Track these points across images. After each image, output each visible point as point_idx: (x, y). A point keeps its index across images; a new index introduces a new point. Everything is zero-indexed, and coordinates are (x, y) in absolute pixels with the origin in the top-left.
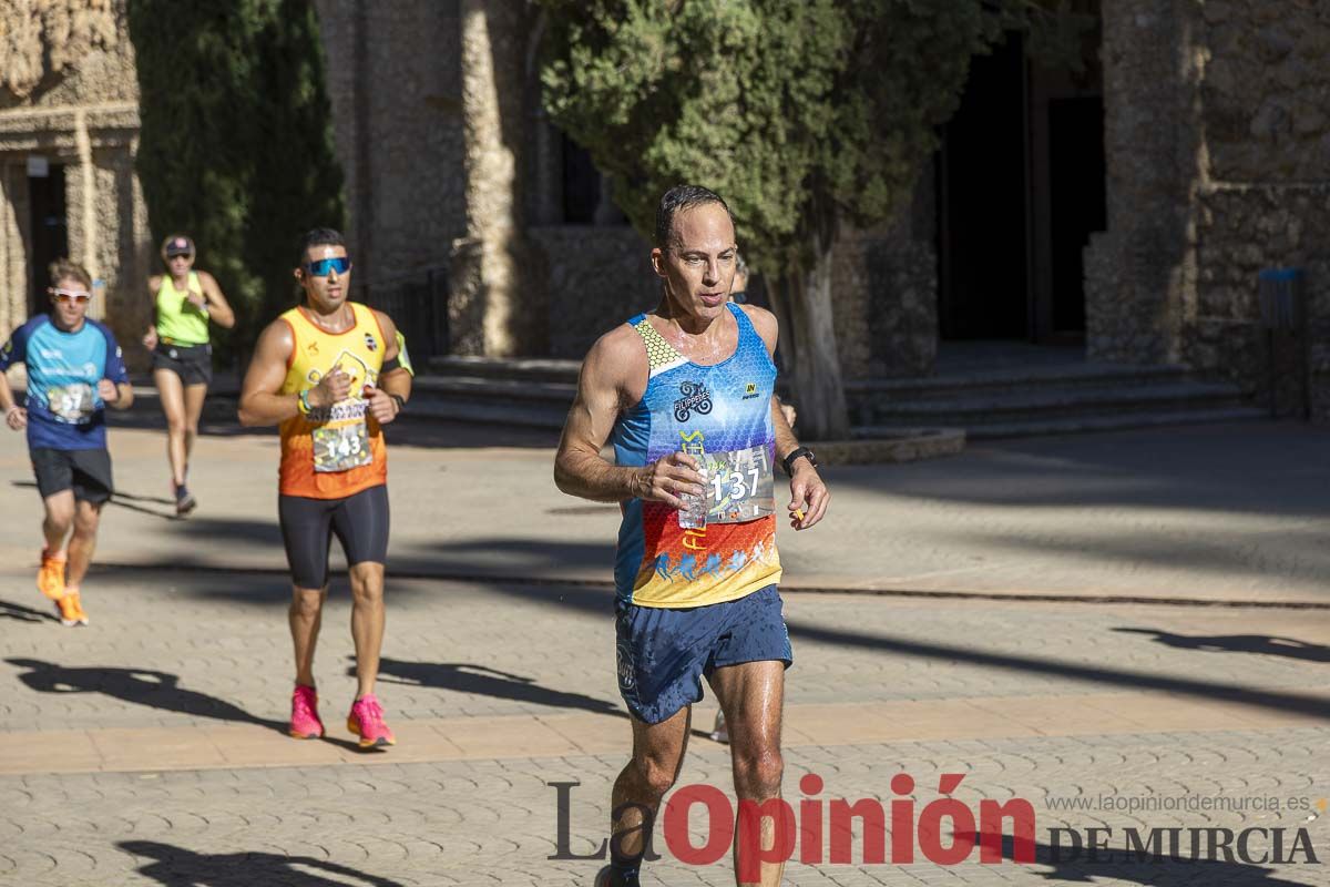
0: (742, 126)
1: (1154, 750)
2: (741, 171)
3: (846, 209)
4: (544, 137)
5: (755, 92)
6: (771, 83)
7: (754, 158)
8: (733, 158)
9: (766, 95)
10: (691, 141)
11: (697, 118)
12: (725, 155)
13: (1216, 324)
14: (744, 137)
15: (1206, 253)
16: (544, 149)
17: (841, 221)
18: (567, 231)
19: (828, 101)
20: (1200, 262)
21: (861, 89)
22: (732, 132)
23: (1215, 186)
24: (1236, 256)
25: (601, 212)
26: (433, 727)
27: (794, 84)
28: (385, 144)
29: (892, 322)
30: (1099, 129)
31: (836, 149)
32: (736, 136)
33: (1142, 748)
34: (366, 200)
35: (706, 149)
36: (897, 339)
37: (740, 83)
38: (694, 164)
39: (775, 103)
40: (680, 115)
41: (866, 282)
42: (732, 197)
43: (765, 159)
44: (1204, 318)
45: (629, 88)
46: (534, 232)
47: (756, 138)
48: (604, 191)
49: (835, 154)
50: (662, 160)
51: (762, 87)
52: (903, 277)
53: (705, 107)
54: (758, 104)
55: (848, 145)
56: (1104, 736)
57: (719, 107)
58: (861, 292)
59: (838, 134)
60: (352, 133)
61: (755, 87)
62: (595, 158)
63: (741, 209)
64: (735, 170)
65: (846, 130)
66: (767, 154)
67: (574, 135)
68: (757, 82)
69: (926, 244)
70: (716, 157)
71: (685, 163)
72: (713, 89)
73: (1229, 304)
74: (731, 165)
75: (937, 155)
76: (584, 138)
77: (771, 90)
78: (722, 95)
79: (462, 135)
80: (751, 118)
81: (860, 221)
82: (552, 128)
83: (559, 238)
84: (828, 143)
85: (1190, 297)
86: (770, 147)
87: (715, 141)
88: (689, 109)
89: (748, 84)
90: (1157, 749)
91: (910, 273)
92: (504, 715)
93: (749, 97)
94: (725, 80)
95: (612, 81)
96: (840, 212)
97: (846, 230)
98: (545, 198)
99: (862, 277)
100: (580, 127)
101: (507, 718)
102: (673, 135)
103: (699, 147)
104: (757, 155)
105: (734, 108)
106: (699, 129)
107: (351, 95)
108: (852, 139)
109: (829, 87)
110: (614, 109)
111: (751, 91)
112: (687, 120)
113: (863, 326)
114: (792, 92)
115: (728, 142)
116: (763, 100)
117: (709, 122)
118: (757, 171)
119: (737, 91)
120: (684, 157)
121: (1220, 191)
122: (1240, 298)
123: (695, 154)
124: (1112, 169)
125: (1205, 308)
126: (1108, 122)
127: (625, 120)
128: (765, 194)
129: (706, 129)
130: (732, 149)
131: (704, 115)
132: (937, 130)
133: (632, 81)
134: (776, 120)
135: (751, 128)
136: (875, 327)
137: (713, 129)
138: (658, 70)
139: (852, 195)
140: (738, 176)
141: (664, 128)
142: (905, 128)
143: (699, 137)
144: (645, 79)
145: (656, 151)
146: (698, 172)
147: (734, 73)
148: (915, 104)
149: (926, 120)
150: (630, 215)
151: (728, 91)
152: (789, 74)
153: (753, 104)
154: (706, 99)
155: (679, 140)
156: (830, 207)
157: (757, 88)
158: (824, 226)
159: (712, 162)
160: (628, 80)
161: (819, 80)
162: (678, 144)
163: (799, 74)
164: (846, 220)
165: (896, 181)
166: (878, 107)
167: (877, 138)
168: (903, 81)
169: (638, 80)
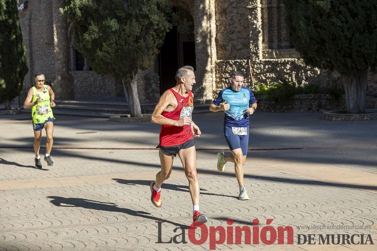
0: (116, 48)
1: (210, 180)
3: (140, 66)
4: (72, 51)
5: (119, 41)
6: (123, 39)
8: (114, 55)
9: (121, 41)
10: (105, 51)
11: (106, 46)
12: (112, 54)
13: (220, 90)
14: (117, 51)
15: (217, 75)
16: (72, 54)
17: (139, 69)
18: (77, 72)
19: (135, 42)
20: (216, 77)
21: (142, 39)
22: (114, 49)
23: (219, 61)
24: (224, 76)
25: (85, 67)
26: (55, 180)
27: (128, 39)
28: (36, 53)
29: (150, 91)
30: (195, 48)
31: (137, 52)
32: (115, 50)
33: (208, 180)
34: (32, 65)
35: (109, 53)
36: (151, 95)
37: (116, 39)
38: (106, 57)
39: (123, 43)
40: (103, 46)
41: (144, 82)
42: (114, 64)
44: (217, 89)
45: (91, 40)
46: (70, 72)
47: (119, 51)
48: (85, 63)
49: (137, 54)
50: (98, 56)
51: (121, 39)
52: (152, 81)
53: (108, 44)
54: (120, 43)
56: (200, 178)
57: (111, 44)
58: (143, 84)
59: (138, 50)
61: (119, 40)
62: (84, 56)
64: (115, 58)
65: (139, 49)
66: (122, 54)
67: (79, 51)
68: (119, 39)
69: (157, 74)
70: (111, 55)
71: (103, 56)
72: (110, 40)
73: (223, 86)
74: (114, 57)
75: (159, 54)
76: (82, 52)
77: (122, 40)
78: (112, 41)
79: (54, 51)
80: (118, 46)
81: (143, 69)
82: (74, 49)
83: (76, 74)
85: (214, 85)
87: (110, 51)
88: (104, 44)
89: (117, 39)
90: (211, 180)
91: (154, 80)
92: (70, 177)
93: (117, 41)
94: (112, 39)
95: (88, 39)
96: (139, 67)
97: (140, 71)
98: (72, 65)
99: (143, 81)
100: (81, 49)
101: (71, 177)
102: (101, 50)
103: (107, 53)
104: (120, 55)
105: (115, 44)
106: (107, 48)
107: (28, 42)
108: (141, 51)
109: (135, 39)
110: (88, 45)
112: (104, 47)
113: (144, 92)
114: (127, 40)
115: (113, 52)
116: (121, 42)
117: (109, 47)
118: (120, 58)
119: (115, 40)
121: (220, 62)
122: (225, 85)
123: (105, 54)
124: (197, 57)
125: (217, 87)
126: (196, 47)
127: (90, 47)
129: (108, 48)
130: (114, 53)
131: (108, 46)
132: (158, 49)
133: (92, 38)
135: (118, 49)
136: (146, 92)
137: (110, 49)
138: (98, 36)
139: (141, 63)
140: (116, 59)
141: (98, 49)
142: (152, 48)
143: (107, 51)
144: (95, 38)
145: (97, 54)
146: (107, 58)
147: (114, 37)
148: (154, 43)
149: (157, 47)
150: (92, 68)
151: (113, 41)
152: (126, 36)
153: (119, 43)
154: (108, 42)
155: (102, 51)
156: (136, 66)
157: (120, 40)
158: (135, 70)
159: (110, 56)
160: (91, 38)
161: (133, 38)
162: (102, 52)
163: (129, 36)
164: (140, 68)
165: (151, 60)
166: (146, 44)
167: (146, 50)
168: (152, 38)
169: (93, 38)
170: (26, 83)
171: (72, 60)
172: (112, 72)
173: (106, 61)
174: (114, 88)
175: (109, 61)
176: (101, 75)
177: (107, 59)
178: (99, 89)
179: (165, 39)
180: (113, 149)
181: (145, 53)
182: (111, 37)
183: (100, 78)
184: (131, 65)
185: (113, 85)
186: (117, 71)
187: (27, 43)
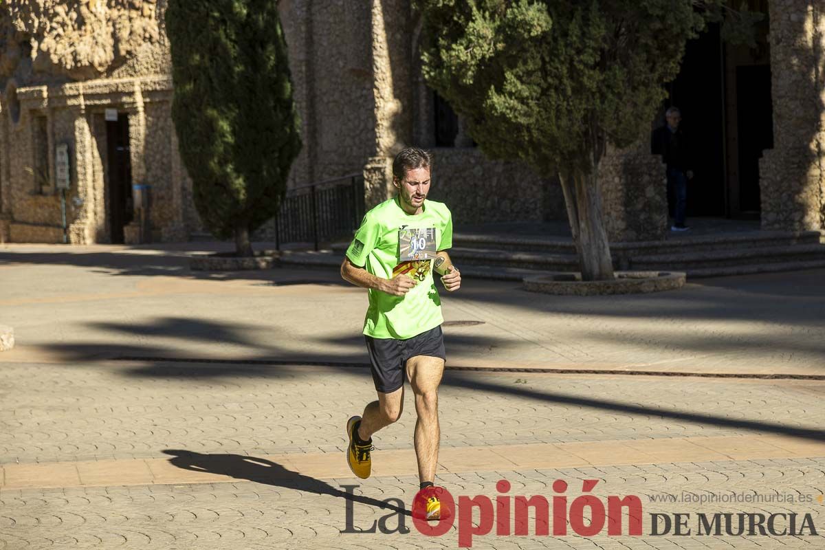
0: (545, 86)
1: (801, 468)
2: (543, 113)
3: (611, 136)
4: (423, 93)
5: (552, 64)
6: (562, 58)
7: (551, 105)
8: (538, 105)
9: (559, 66)
10: (511, 94)
11: (514, 79)
12: (532, 103)
14: (544, 92)
16: (424, 101)
17: (607, 143)
18: (438, 151)
19: (598, 68)
21: (618, 60)
22: (535, 88)
25: (459, 139)
27: (576, 58)
28: (325, 100)
29: (640, 206)
30: (770, 84)
31: (603, 97)
32: (539, 91)
33: (794, 467)
34: (314, 132)
35: (522, 100)
36: (642, 217)
37: (543, 59)
38: (512, 109)
39: (564, 70)
40: (505, 79)
41: (623, 181)
42: (538, 129)
43: (558, 105)
45: (473, 62)
47: (552, 92)
48: (460, 126)
49: (602, 103)
50: (493, 107)
51: (556, 60)
52: (646, 178)
53: (521, 73)
54: (554, 71)
55: (610, 96)
57: (529, 73)
58: (620, 187)
59: (604, 89)
60: (304, 92)
61: (551, 60)
62: (454, 107)
63: (544, 137)
64: (539, 112)
65: (608, 87)
66: (559, 103)
67: (440, 93)
68: (553, 57)
70: (527, 105)
71: (507, 108)
72: (525, 63)
74: (536, 109)
75: (666, 101)
76: (448, 95)
77: (562, 63)
78: (531, 66)
79: (372, 93)
80: (550, 80)
81: (619, 143)
82: (428, 89)
84: (598, 95)
86: (561, 98)
87: (526, 94)
88: (508, 75)
89: (547, 59)
90: (804, 468)
91: (650, 175)
93: (548, 67)
94: (533, 58)
95: (463, 58)
96: (607, 138)
97: (610, 149)
98: (424, 131)
99: (620, 178)
100: (444, 88)
101: (400, 451)
102: (500, 91)
103: (516, 98)
104: (553, 103)
105: (540, 74)
106: (515, 86)
107: (304, 68)
108: (613, 93)
109: (598, 59)
110: (464, 75)
111: (549, 63)
112: (509, 81)
113: (623, 209)
114: (575, 63)
115: (535, 95)
116: (557, 68)
117: (522, 83)
118: (553, 113)
119: (540, 63)
120: (507, 105)
123: (513, 102)
124: (776, 109)
126: (773, 80)
127: (471, 82)
128: (559, 127)
129: (519, 86)
130: (538, 99)
131: (519, 78)
132: (666, 86)
133: (476, 57)
134: (565, 81)
135: (550, 86)
136: (629, 209)
137: (524, 87)
138: (491, 51)
139: (614, 127)
140: (541, 116)
141: (493, 87)
142: (646, 85)
143: (516, 92)
144: (483, 57)
145: (489, 101)
146: (516, 114)
147: (539, 52)
148: (652, 70)
149: (660, 79)
150: (477, 141)
151: (535, 64)
152: (573, 52)
153: (551, 71)
154: (520, 69)
155: (503, 93)
156: (600, 134)
157: (553, 61)
158: (596, 146)
159: (525, 107)
160: (473, 57)
161: (591, 55)
162: (502, 96)
163: (579, 52)
164: (610, 143)
165: (641, 119)
166: (629, 73)
167: (629, 91)
168: (644, 56)
169: (479, 57)
170: (297, 180)
171: (424, 117)
172: (530, 151)
173: (513, 120)
174: (539, 195)
175: (522, 120)
176: (502, 161)
177: (516, 117)
178: (496, 199)
179: (682, 58)
180: (527, 371)
181: (625, 98)
182: (528, 55)
183: (499, 169)
184: (586, 133)
185: (535, 188)
186: (544, 151)
187: (300, 71)
